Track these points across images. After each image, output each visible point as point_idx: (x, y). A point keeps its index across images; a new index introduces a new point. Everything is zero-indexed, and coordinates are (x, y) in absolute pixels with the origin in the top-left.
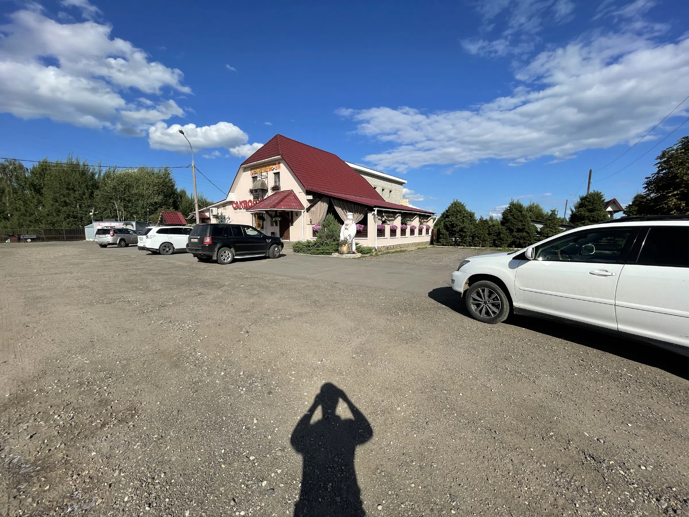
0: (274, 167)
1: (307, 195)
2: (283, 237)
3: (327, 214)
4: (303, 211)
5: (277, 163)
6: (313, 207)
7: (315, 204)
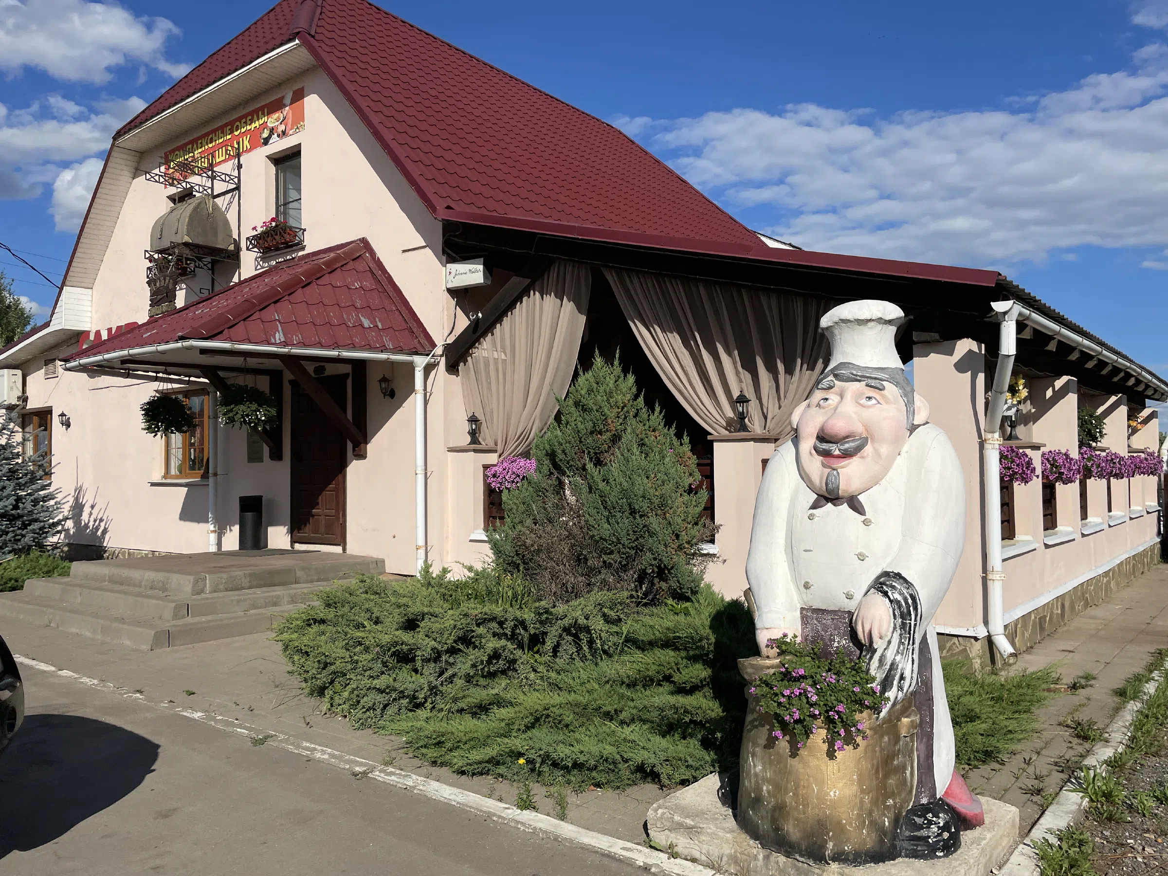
0: (272, 121)
1: (452, 260)
2: (308, 528)
3: (585, 361)
4: (420, 361)
5: (287, 100)
6: (484, 335)
7: (499, 319)
